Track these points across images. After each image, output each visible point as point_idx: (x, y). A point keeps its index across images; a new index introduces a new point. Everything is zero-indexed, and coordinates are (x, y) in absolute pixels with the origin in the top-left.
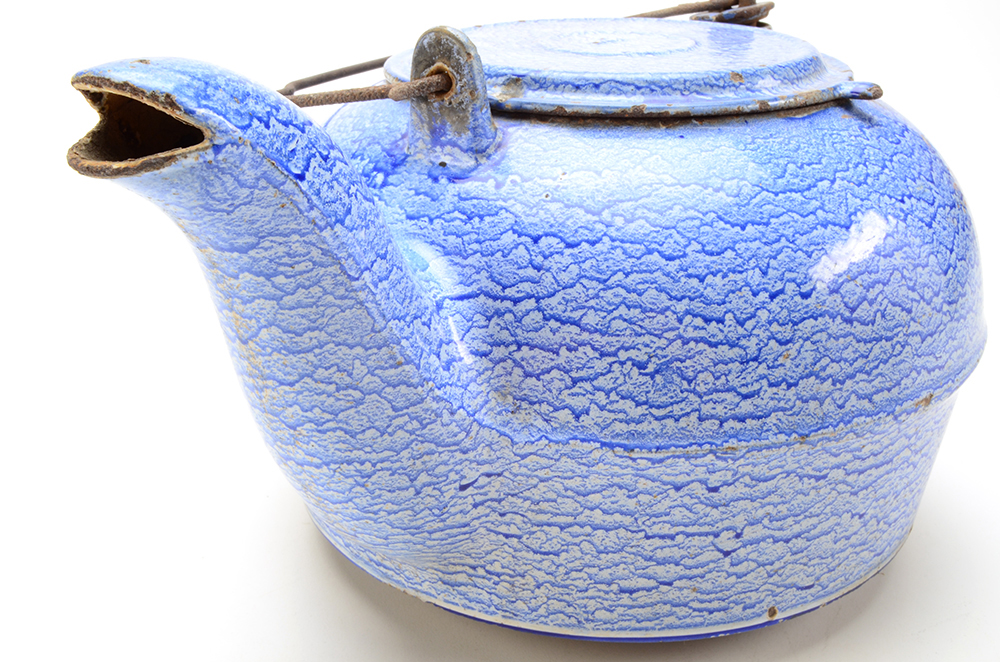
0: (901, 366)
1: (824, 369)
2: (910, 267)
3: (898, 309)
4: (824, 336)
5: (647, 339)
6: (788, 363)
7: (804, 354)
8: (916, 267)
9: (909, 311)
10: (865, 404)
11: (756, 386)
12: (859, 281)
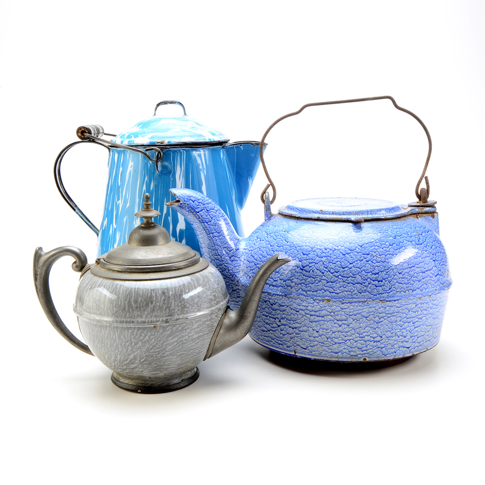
0: (318, 287)
1: (293, 279)
2: (328, 262)
3: (319, 271)
4: (294, 271)
5: (261, 262)
6: (284, 275)
7: (288, 274)
8: (329, 263)
9: (323, 273)
10: (304, 293)
11: (277, 279)
12: (308, 261)
